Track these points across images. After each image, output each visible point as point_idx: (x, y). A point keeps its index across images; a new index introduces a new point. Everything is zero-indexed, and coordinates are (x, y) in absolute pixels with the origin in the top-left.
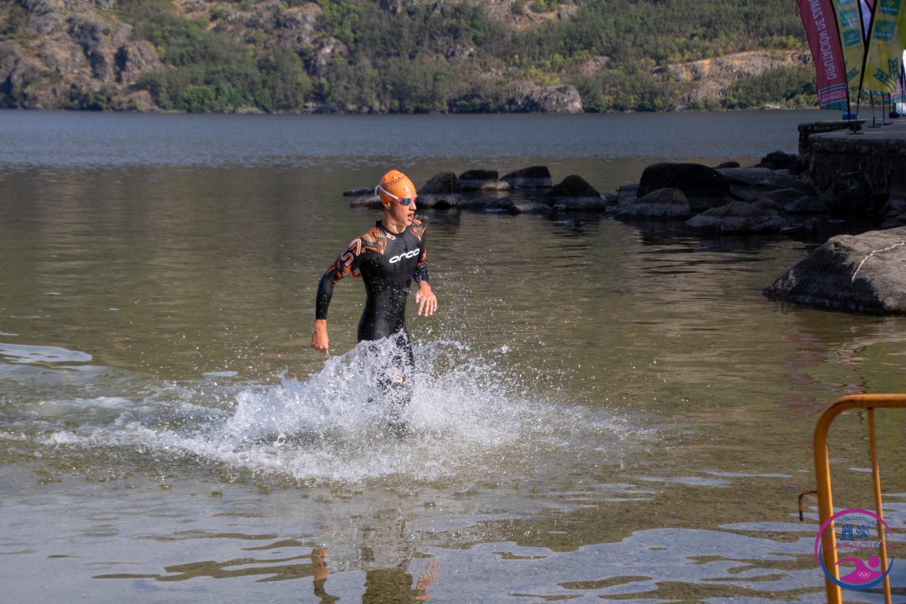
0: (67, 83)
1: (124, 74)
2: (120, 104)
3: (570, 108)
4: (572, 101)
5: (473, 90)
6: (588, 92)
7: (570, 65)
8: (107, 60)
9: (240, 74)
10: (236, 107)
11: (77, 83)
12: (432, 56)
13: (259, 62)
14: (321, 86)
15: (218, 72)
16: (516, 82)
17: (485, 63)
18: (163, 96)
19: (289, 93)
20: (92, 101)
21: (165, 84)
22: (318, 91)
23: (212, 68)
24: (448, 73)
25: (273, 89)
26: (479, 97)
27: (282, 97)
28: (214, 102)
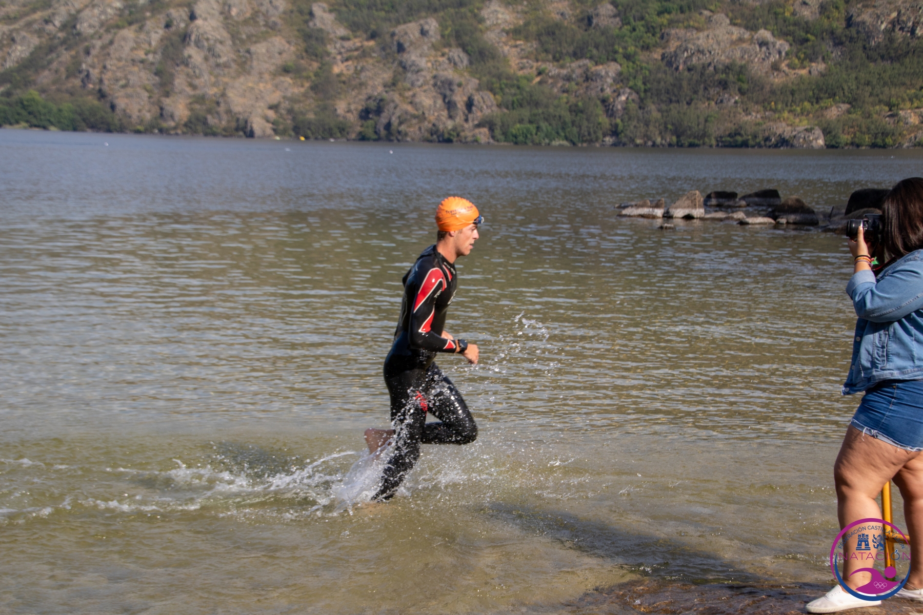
0: (429, 122)
1: (470, 116)
2: (466, 138)
3: (814, 144)
4: (816, 139)
5: (736, 130)
6: (830, 132)
7: (817, 111)
8: (459, 106)
9: (555, 116)
10: (551, 140)
11: (437, 123)
12: (704, 103)
13: (570, 107)
14: (616, 125)
15: (539, 115)
16: (771, 123)
17: (747, 109)
18: (498, 132)
19: (592, 130)
20: (446, 136)
21: (500, 124)
22: (614, 129)
23: (535, 111)
24: (716, 115)
25: (580, 127)
26: (740, 134)
27: (586, 134)
28: (535, 137)
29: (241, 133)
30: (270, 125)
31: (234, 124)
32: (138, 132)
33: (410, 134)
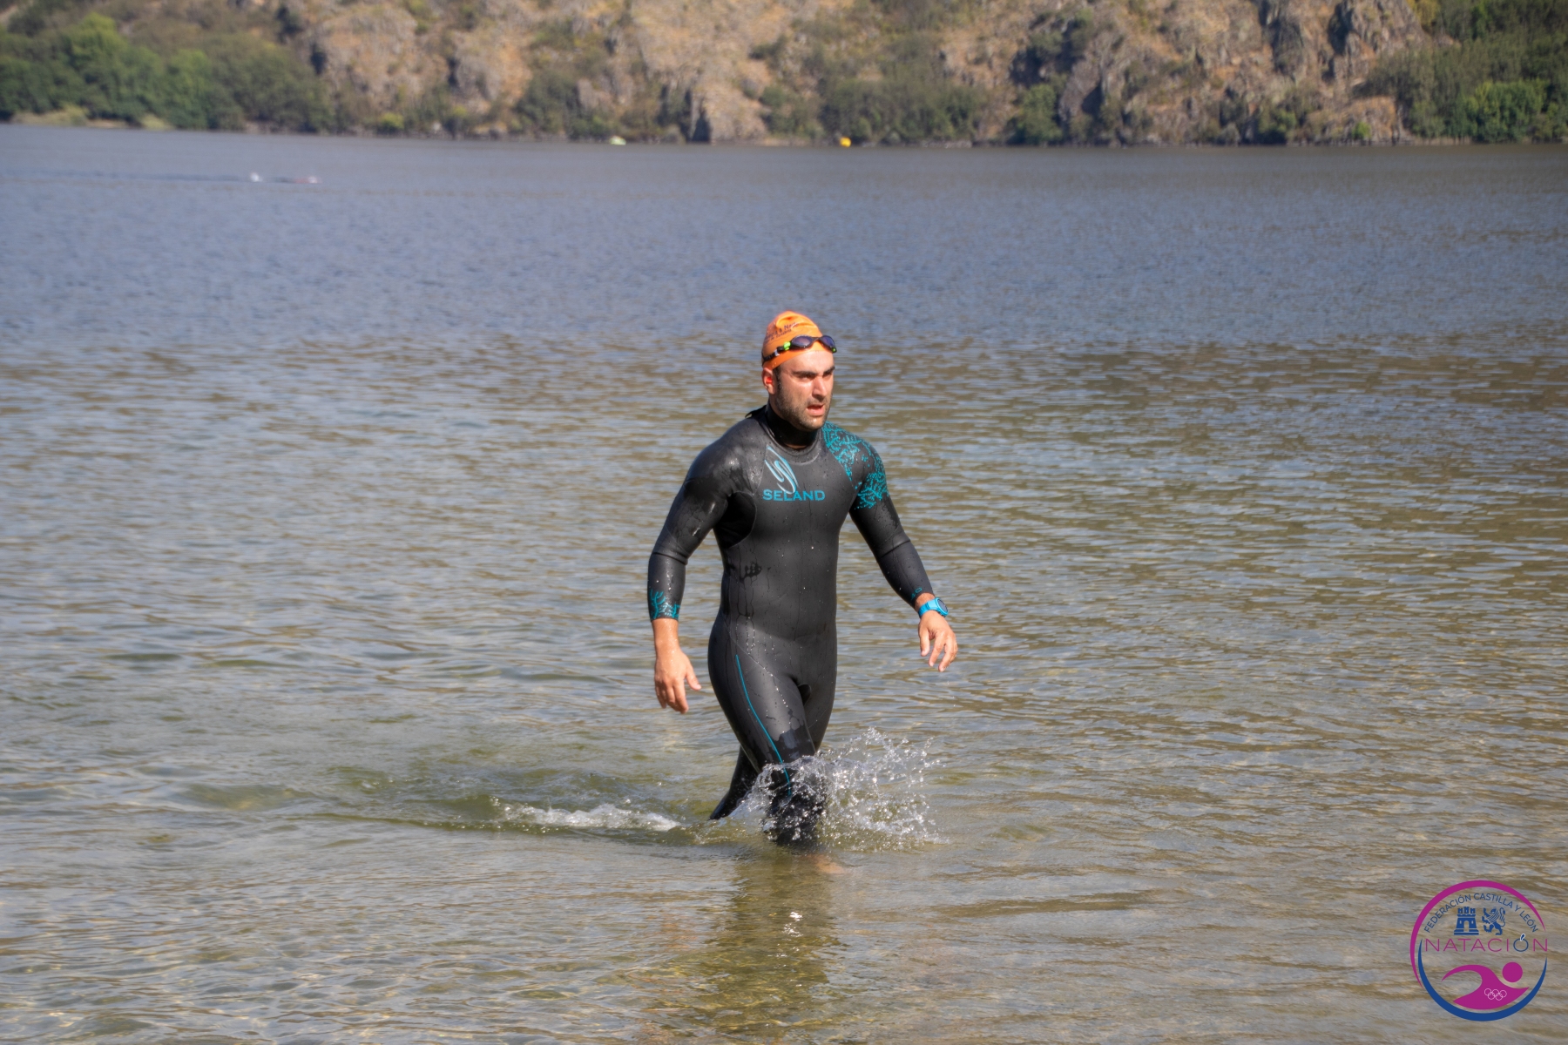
0: (1215, 84)
1: (1341, 63)
2: (1325, 128)
11: (1238, 86)
15: (1556, 50)
20: (1266, 125)
21: (1431, 81)
23: (1544, 40)
28: (1540, 117)
29: (673, 130)
30: (756, 105)
31: (653, 105)
32: (387, 130)
33: (1156, 120)
